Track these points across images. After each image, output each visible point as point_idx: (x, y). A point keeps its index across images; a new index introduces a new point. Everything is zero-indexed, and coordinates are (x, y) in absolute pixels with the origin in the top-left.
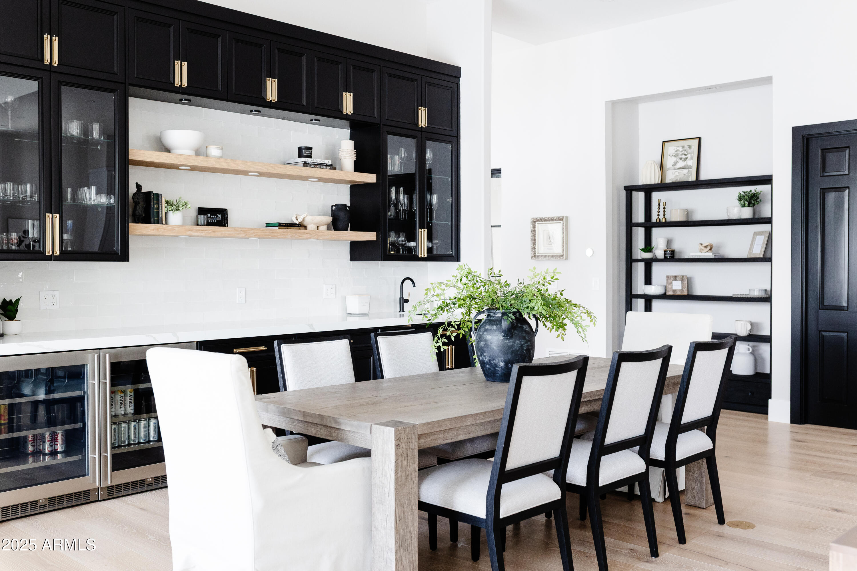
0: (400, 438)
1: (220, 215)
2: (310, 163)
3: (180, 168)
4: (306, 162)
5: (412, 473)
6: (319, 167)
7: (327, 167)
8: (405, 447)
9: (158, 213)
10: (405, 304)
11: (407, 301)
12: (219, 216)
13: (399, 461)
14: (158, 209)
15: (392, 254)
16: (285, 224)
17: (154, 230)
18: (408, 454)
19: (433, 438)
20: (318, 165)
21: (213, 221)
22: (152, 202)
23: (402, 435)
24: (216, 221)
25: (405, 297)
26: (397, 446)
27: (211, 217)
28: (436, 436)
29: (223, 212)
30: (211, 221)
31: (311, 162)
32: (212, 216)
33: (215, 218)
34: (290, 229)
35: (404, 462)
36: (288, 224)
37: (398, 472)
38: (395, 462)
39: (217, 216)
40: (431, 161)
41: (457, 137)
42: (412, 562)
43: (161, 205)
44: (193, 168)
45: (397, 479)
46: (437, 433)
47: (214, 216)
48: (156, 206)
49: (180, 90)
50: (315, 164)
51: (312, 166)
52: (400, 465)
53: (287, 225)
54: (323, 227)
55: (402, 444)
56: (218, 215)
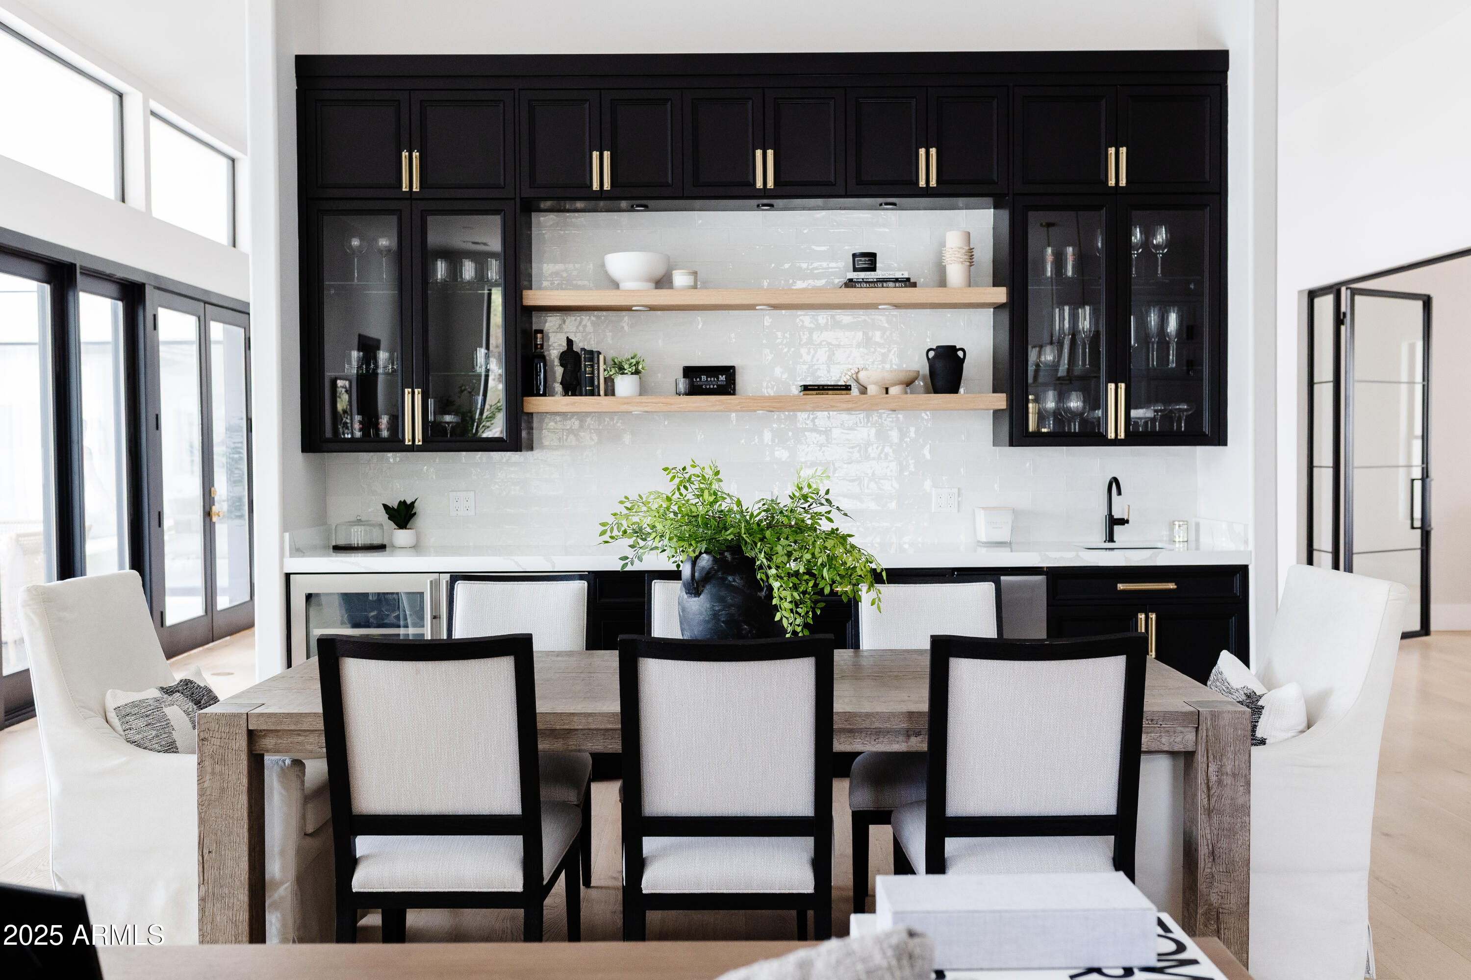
0: (208, 729)
1: (724, 376)
2: (861, 280)
3: (634, 308)
4: (852, 279)
5: (235, 787)
6: (880, 285)
7: (897, 285)
8: (218, 744)
9: (592, 379)
10: (1117, 528)
11: (1123, 522)
12: (722, 378)
13: (207, 763)
14: (592, 373)
15: (1044, 433)
16: (818, 386)
17: (567, 405)
18: (226, 756)
19: (296, 741)
20: (877, 281)
21: (712, 387)
22: (583, 363)
23: (213, 724)
24: (715, 386)
25: (1117, 515)
26: (202, 740)
27: (707, 380)
28: (301, 739)
29: (729, 372)
30: (708, 387)
31: (863, 279)
32: (709, 379)
33: (714, 381)
34: (827, 394)
35: (218, 768)
36: (823, 386)
37: (204, 780)
38: (199, 764)
39: (718, 378)
40: (1165, 248)
41: (1220, 193)
42: (235, 924)
43: (596, 368)
44: (652, 308)
45: (202, 793)
46: (305, 734)
47: (712, 379)
48: (587, 369)
49: (602, 195)
50: (872, 280)
51: (865, 285)
52: (209, 769)
53: (821, 387)
54: (894, 388)
55: (213, 739)
56: (720, 376)
